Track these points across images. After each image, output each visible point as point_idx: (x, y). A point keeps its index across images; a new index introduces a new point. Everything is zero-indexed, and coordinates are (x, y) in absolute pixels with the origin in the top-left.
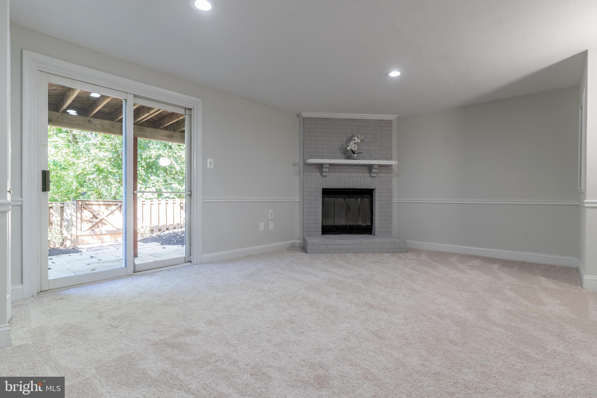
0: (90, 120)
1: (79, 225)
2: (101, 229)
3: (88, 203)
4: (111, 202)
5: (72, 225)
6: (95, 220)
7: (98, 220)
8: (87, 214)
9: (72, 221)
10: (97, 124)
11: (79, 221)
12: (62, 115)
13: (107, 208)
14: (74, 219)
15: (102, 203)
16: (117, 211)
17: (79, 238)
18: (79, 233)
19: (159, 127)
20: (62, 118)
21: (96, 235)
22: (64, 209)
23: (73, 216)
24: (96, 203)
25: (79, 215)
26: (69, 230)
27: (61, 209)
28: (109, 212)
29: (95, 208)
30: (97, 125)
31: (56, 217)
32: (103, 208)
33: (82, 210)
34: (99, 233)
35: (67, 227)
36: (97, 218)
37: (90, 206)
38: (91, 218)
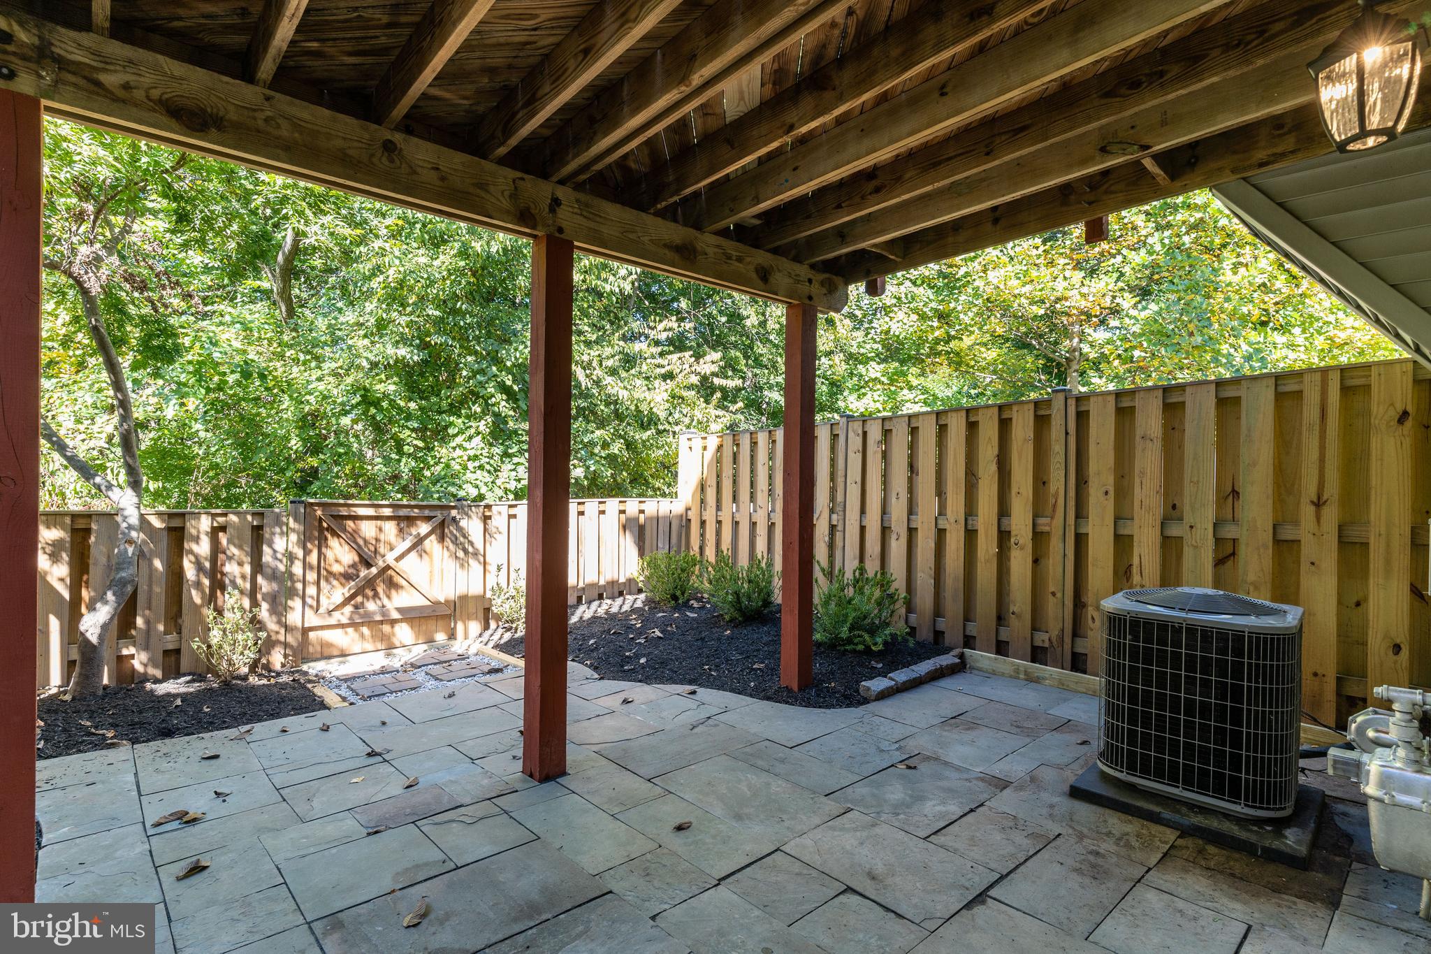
0: (390, 141)
1: (311, 590)
2: (386, 601)
3: (344, 511)
4: (416, 510)
5: (292, 593)
6: (364, 573)
7: (374, 570)
8: (340, 554)
9: (291, 575)
10: (421, 163)
11: (311, 576)
12: (268, 99)
13: (401, 530)
14: (297, 569)
15: (387, 512)
16: (433, 537)
17: (312, 635)
18: (312, 620)
19: (656, 200)
20: (269, 113)
21: (368, 621)
22: (267, 536)
23: (296, 562)
24: (370, 512)
25: (313, 558)
26: (280, 608)
27: (255, 534)
28: (408, 544)
29: (368, 529)
30: (419, 170)
31: (240, 564)
32: (390, 528)
33: (326, 539)
34: (378, 618)
35: (273, 599)
36: (369, 565)
37: (350, 523)
38: (353, 566)
